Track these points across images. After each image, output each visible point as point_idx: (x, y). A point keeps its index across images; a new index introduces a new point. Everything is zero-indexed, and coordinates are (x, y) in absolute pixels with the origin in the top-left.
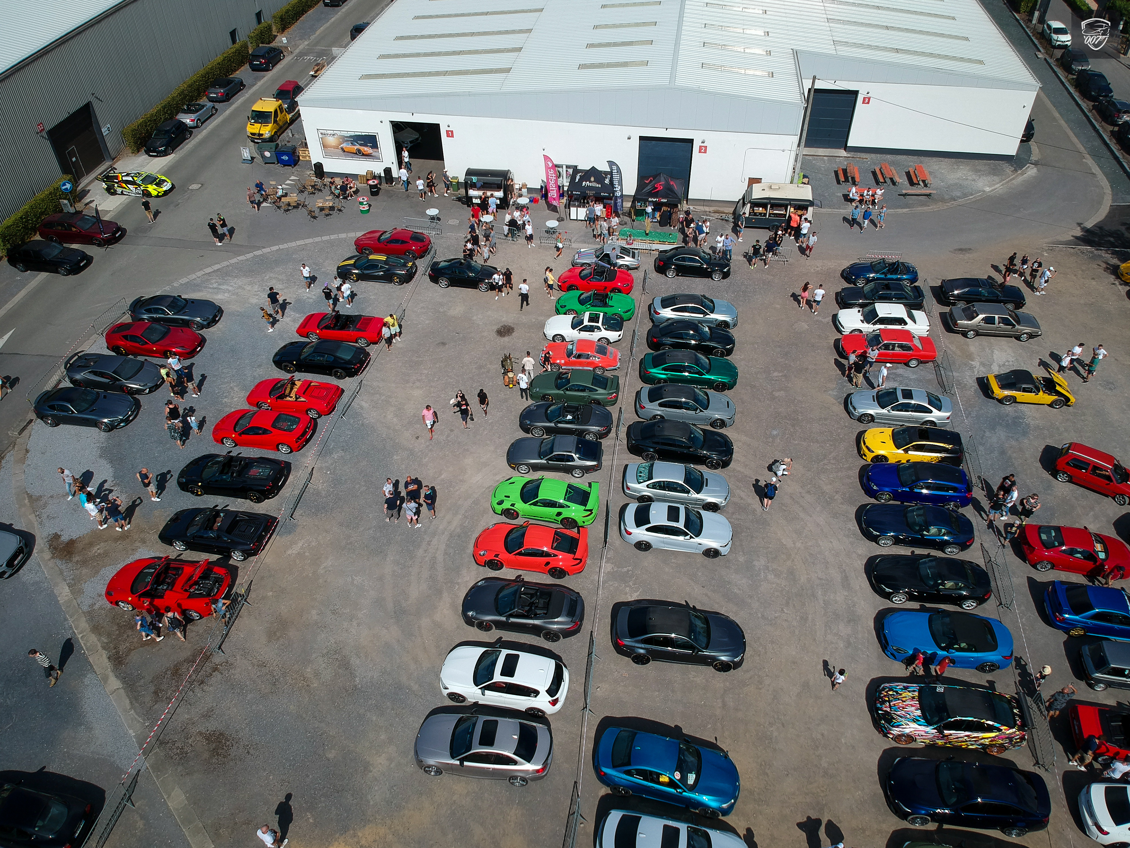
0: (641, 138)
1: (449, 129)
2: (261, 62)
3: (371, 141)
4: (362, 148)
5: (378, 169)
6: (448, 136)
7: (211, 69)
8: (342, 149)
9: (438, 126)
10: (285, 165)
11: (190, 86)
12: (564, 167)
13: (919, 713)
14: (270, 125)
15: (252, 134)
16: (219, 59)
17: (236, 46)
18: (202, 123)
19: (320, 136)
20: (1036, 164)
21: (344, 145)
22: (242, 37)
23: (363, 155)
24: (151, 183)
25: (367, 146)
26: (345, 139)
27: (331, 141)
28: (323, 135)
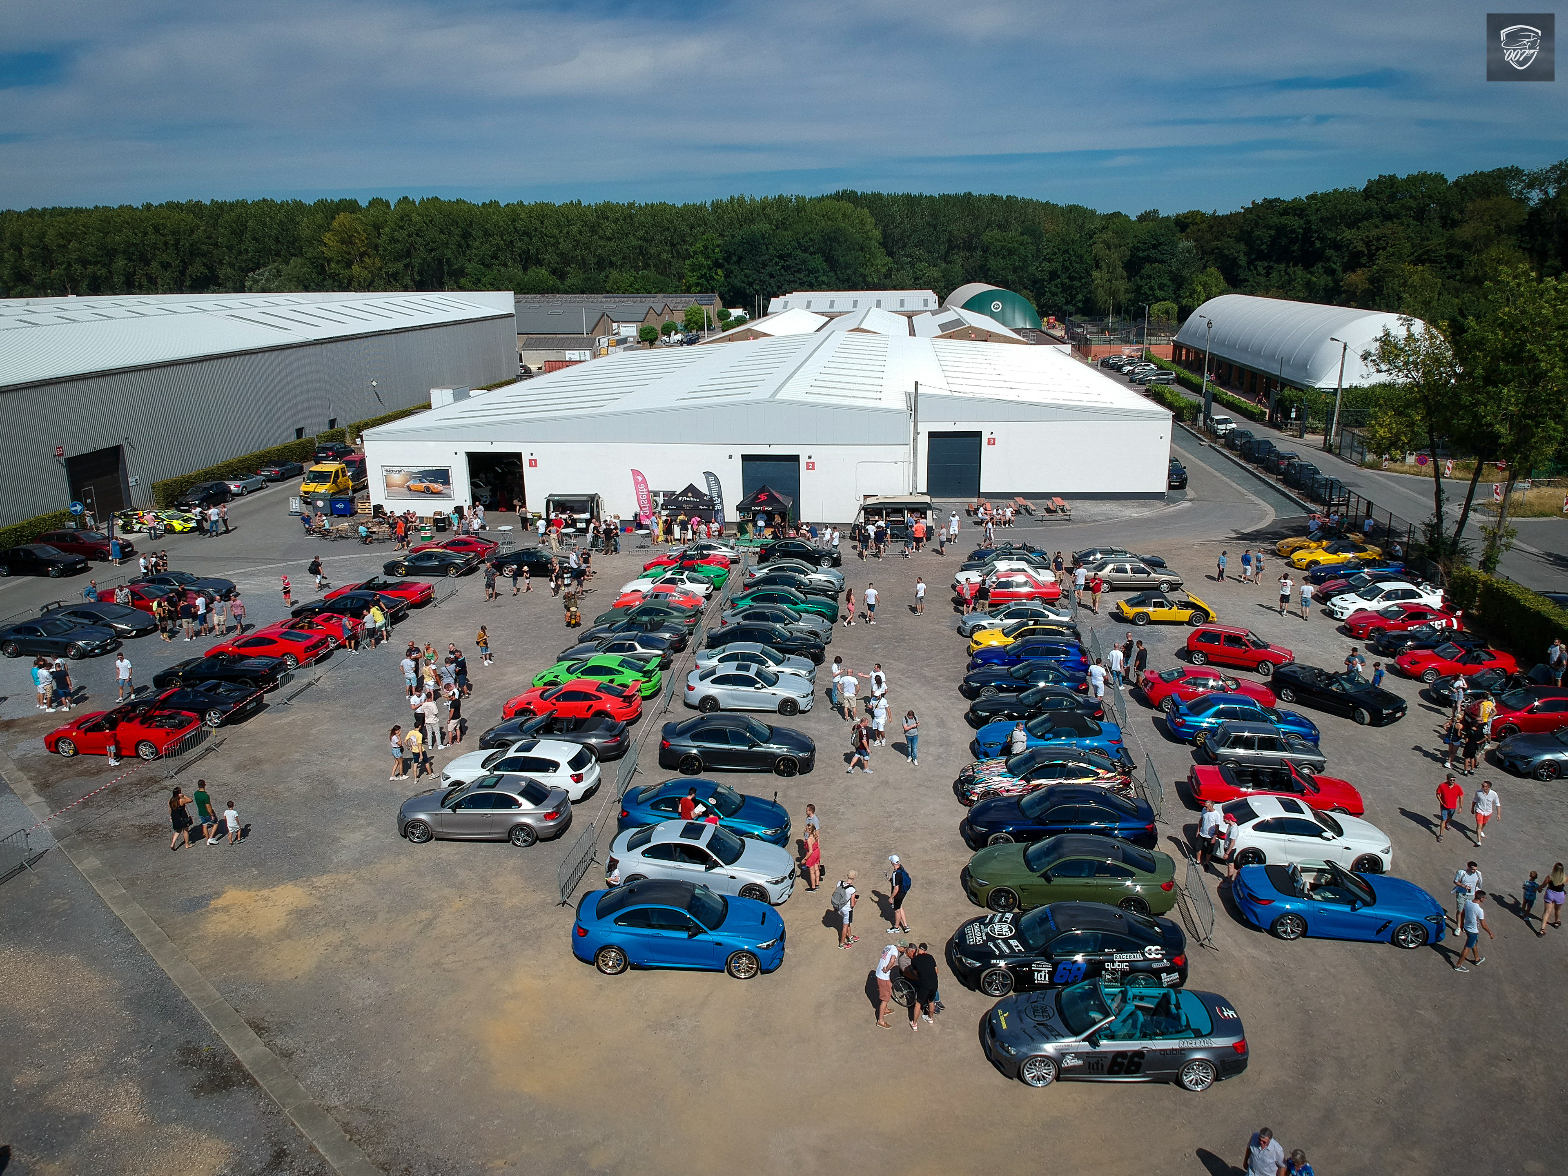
0: (745, 458)
1: (532, 458)
2: (327, 454)
3: (442, 476)
4: (431, 485)
5: (446, 507)
6: (531, 466)
7: (268, 453)
8: (408, 487)
9: (518, 456)
10: (339, 516)
12: (661, 494)
13: (1005, 770)
14: (328, 484)
15: (306, 493)
16: (279, 446)
17: (302, 440)
18: (249, 493)
19: (385, 473)
20: (1190, 500)
21: (411, 483)
22: (310, 434)
23: (432, 493)
24: (177, 519)
25: (436, 482)
26: (413, 476)
27: (397, 478)
28: (388, 471)
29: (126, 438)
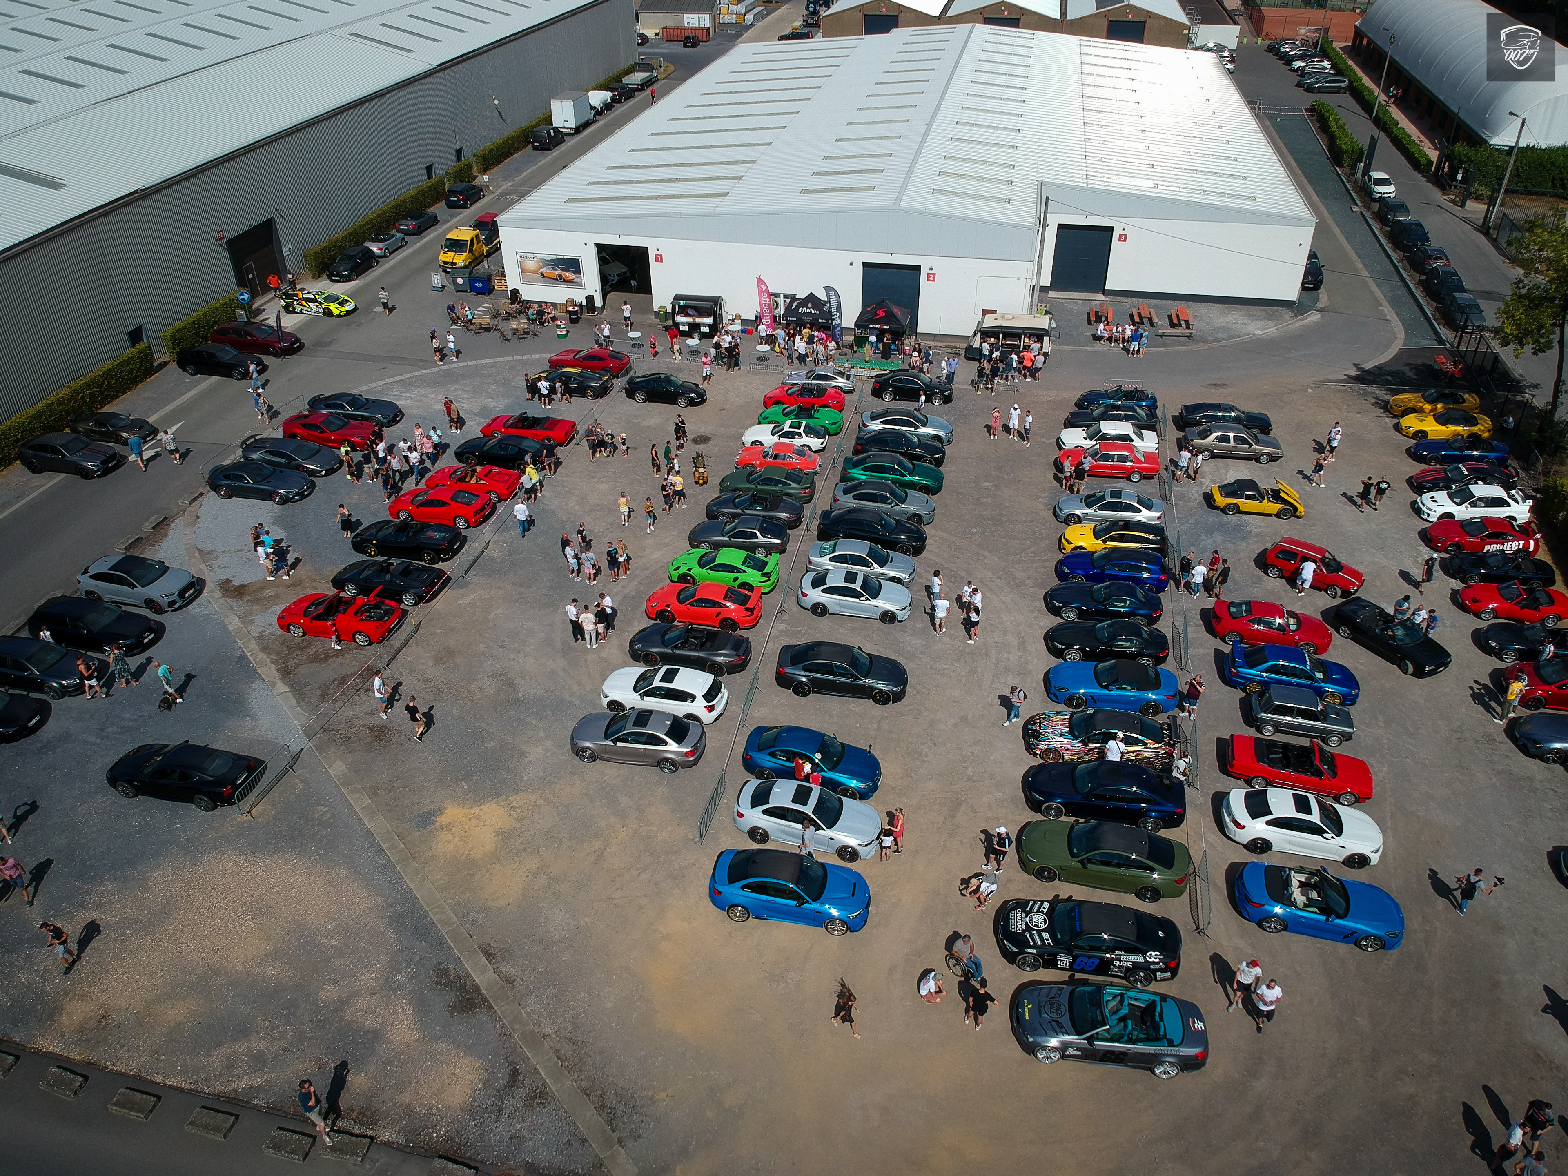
0: (866, 265)
1: (658, 253)
2: (458, 198)
3: (573, 265)
4: (563, 273)
5: (579, 296)
6: (657, 260)
7: (403, 201)
8: (542, 274)
9: (646, 249)
10: (478, 294)
11: (379, 216)
12: (782, 296)
13: (1067, 730)
14: (465, 254)
15: (444, 262)
16: (413, 192)
17: (433, 181)
18: (390, 254)
19: (519, 259)
20: (1321, 310)
21: (544, 270)
22: (439, 172)
23: (565, 281)
24: (333, 302)
25: (568, 271)
26: (545, 263)
27: (531, 265)
28: (522, 258)
29: (276, 210)
